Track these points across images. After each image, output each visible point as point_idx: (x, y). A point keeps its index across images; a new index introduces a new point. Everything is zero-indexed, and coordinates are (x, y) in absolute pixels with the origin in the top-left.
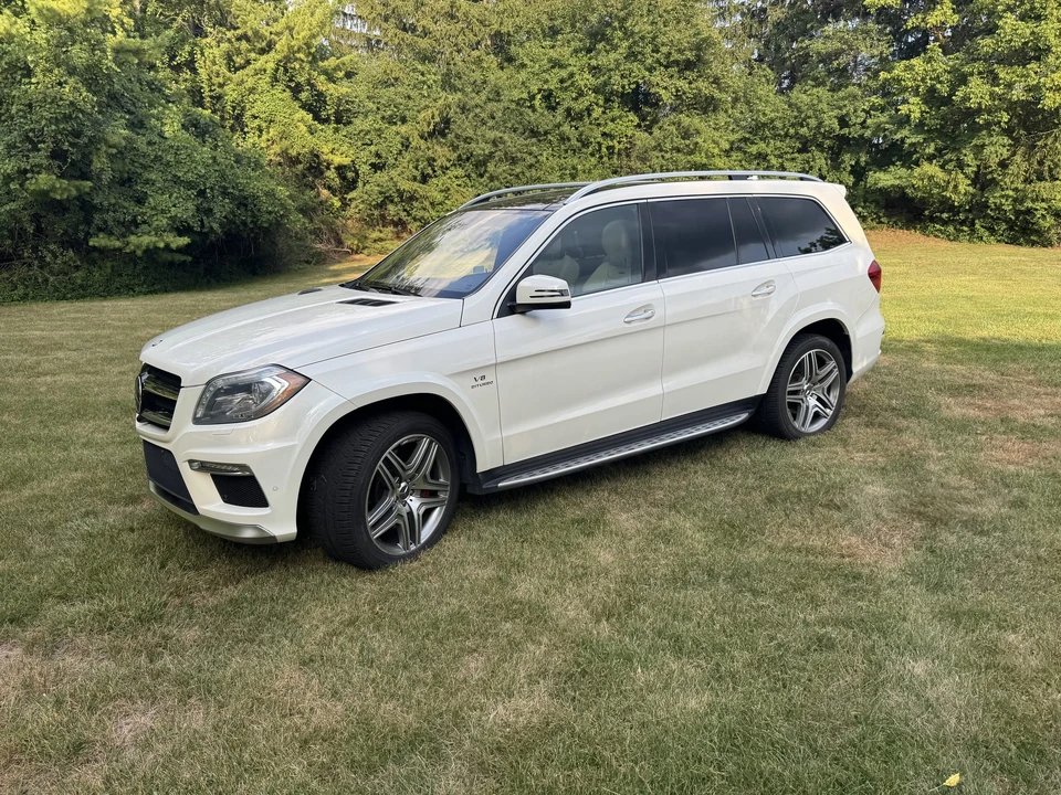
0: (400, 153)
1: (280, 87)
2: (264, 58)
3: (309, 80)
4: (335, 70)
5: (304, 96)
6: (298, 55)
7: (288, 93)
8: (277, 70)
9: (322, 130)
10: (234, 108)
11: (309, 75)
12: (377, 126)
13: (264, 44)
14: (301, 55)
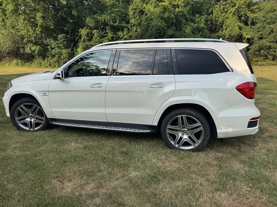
0: (270, 34)
1: (236, 16)
2: (232, 8)
3: (245, 13)
4: (256, 9)
5: (243, 18)
6: (242, 6)
7: (237, 18)
8: (235, 12)
9: (245, 28)
10: (220, 23)
11: (245, 11)
12: (264, 26)
13: (233, 4)
14: (243, 6)
